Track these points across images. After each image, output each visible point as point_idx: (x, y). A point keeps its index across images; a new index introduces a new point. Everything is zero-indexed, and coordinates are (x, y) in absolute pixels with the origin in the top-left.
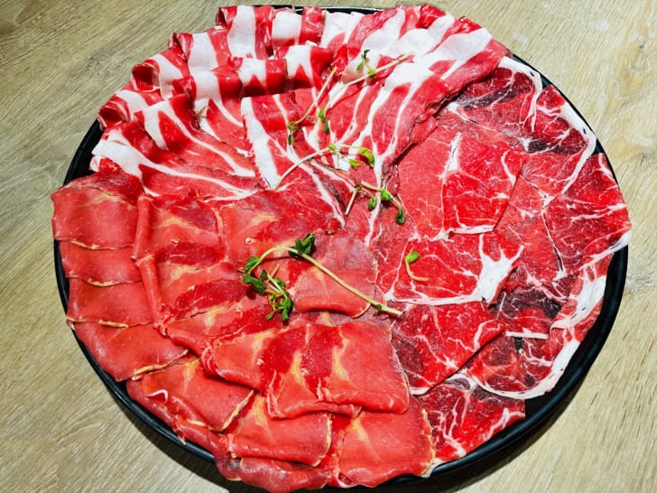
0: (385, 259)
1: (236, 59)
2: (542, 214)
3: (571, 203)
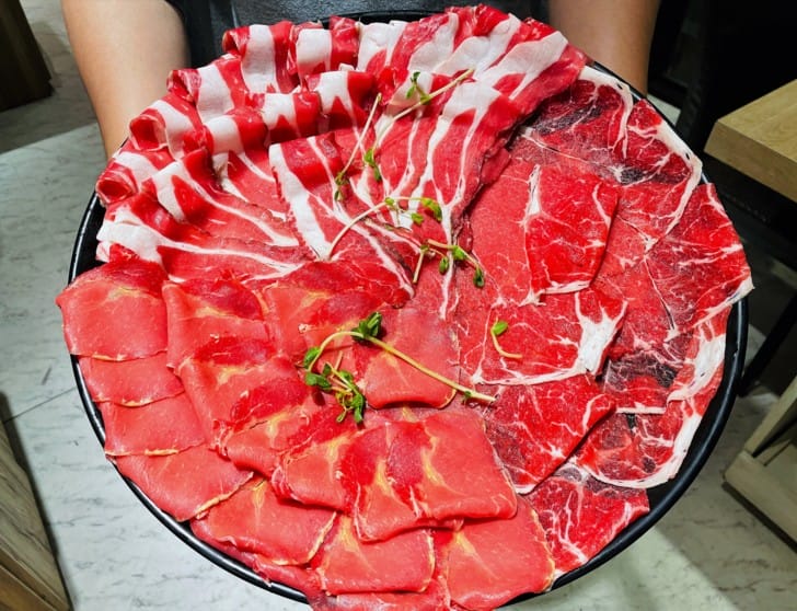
0: (467, 333)
1: (255, 96)
2: (644, 260)
3: (678, 245)
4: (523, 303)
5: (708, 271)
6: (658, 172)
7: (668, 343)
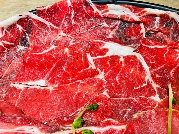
0: (129, 110)
2: (71, 36)
3: (64, 24)
4: (104, 80)
5: (77, 13)
6: (25, 31)
7: (109, 26)
